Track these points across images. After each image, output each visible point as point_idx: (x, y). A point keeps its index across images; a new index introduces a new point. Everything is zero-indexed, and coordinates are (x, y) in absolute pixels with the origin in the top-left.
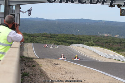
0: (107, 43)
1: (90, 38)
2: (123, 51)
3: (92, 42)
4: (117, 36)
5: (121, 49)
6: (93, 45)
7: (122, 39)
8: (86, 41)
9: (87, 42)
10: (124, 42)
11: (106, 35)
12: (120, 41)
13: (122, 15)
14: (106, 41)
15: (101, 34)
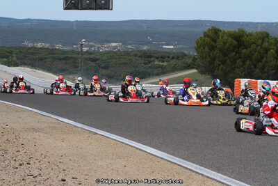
0: (41, 59)
1: (11, 52)
2: (70, 74)
3: (15, 58)
4: (58, 46)
5: (67, 70)
6: (16, 65)
7: (68, 52)
8: (3, 58)
9: (5, 59)
10: (72, 58)
11: (39, 45)
12: (65, 56)
13: (66, 9)
14: (40, 56)
15: (30, 45)
